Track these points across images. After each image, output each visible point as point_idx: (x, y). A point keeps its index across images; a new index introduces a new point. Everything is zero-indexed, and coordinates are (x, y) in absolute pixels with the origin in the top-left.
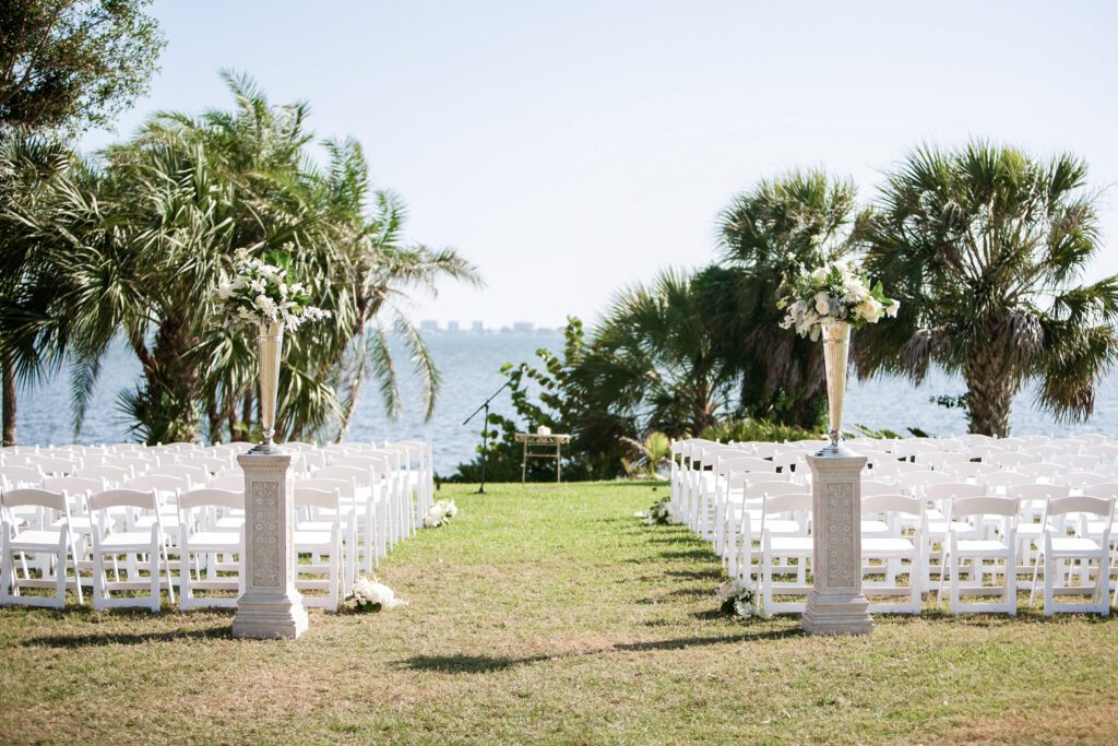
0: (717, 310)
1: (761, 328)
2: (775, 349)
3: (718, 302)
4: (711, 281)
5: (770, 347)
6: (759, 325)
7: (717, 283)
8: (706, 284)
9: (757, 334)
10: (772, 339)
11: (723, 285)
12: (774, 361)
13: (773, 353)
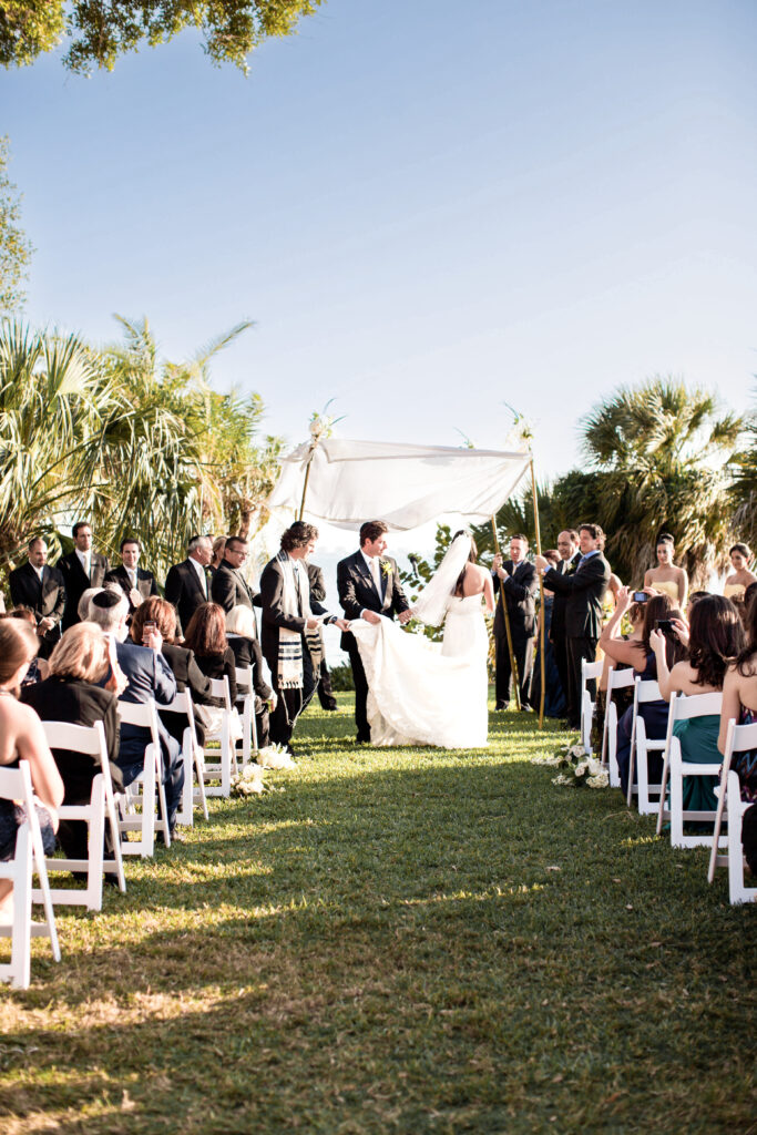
0: (581, 512)
1: (625, 529)
2: (639, 550)
3: (581, 505)
4: (573, 485)
5: (634, 548)
6: (623, 527)
7: (580, 486)
8: (569, 487)
9: (621, 535)
10: (637, 540)
11: (586, 488)
12: (638, 562)
13: (638, 553)
